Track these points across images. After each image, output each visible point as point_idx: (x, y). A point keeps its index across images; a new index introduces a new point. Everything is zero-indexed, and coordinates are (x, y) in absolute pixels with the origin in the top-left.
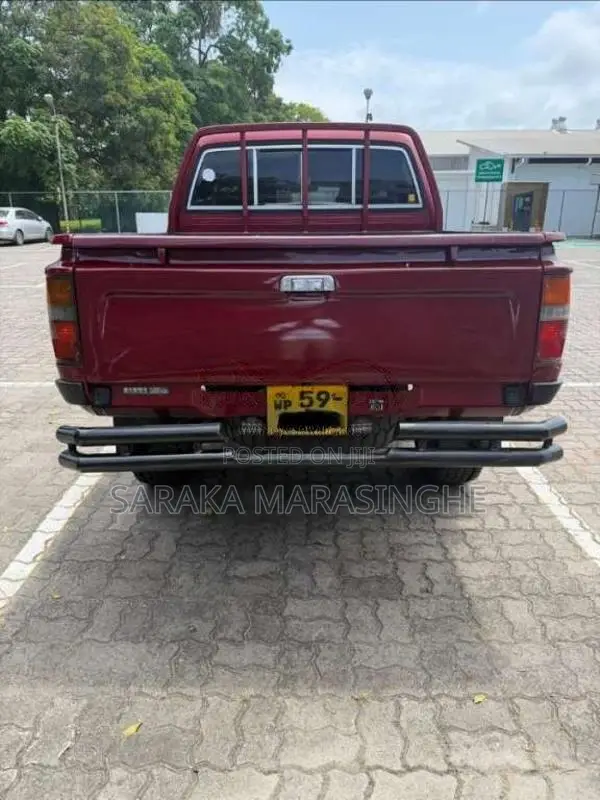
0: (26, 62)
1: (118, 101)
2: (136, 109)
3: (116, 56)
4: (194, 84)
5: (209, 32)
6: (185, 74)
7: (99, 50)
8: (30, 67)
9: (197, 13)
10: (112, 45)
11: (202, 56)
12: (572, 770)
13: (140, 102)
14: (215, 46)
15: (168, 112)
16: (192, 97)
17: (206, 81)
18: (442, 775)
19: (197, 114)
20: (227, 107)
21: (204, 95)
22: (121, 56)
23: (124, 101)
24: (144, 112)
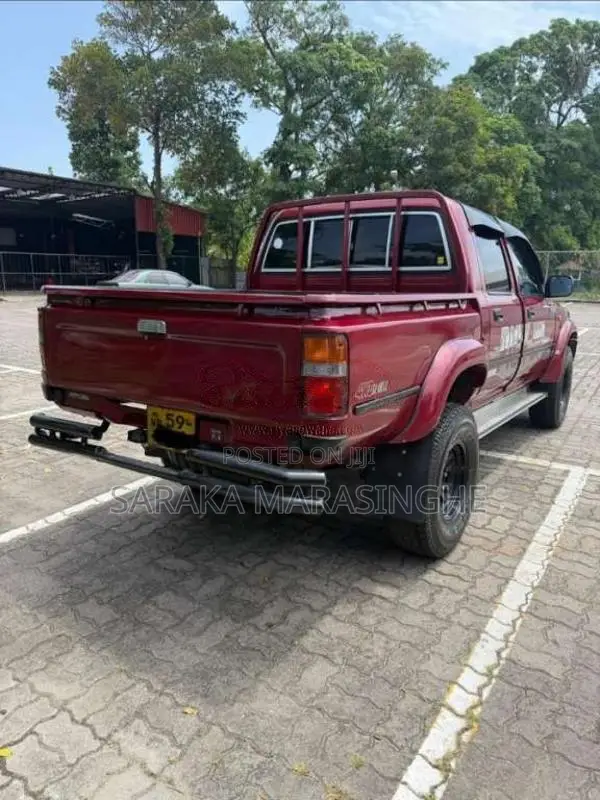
0: (382, 145)
1: (458, 171)
2: (474, 177)
3: (462, 130)
4: (543, 147)
5: (572, 94)
6: (537, 138)
7: (447, 126)
8: (384, 149)
9: (563, 77)
10: (459, 121)
11: (562, 118)
12: (179, 792)
13: (480, 169)
14: (577, 106)
15: (507, 177)
16: (541, 160)
17: (558, 142)
18: (95, 739)
19: (543, 174)
20: (578, 166)
21: (554, 156)
22: (468, 129)
23: (462, 170)
24: (481, 179)
